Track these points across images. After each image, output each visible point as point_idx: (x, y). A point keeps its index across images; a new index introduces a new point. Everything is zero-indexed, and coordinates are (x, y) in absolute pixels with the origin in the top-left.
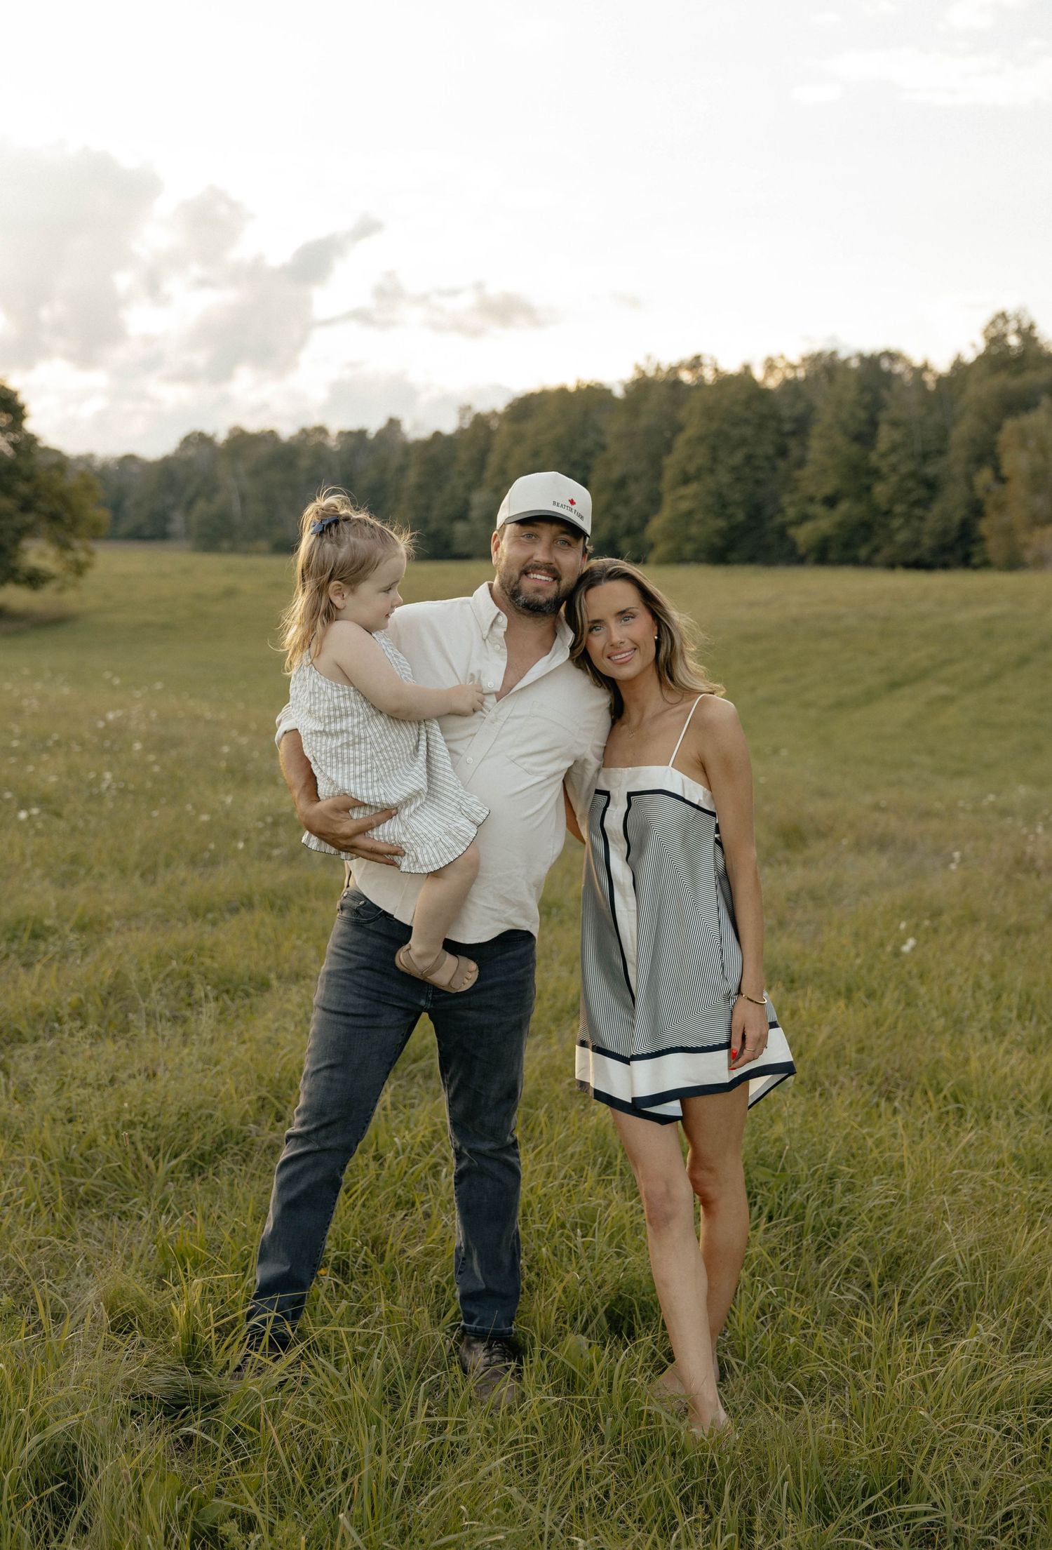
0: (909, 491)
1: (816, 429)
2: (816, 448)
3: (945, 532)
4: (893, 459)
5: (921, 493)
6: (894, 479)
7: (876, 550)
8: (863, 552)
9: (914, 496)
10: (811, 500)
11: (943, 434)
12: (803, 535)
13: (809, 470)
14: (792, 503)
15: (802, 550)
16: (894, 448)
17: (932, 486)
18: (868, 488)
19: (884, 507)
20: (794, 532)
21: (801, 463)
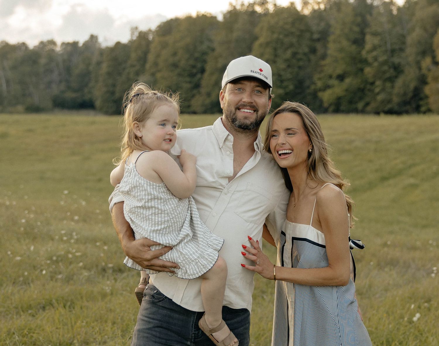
0: (384, 72)
1: (331, 38)
2: (332, 48)
3: (405, 94)
4: (375, 53)
5: (391, 72)
6: (376, 64)
7: (367, 104)
8: (360, 105)
9: (387, 75)
10: (330, 77)
11: (402, 39)
12: (327, 96)
13: (328, 61)
14: (320, 79)
15: (326, 105)
16: (374, 48)
17: (398, 70)
18: (362, 70)
19: (371, 80)
20: (320, 94)
21: (324, 57)
